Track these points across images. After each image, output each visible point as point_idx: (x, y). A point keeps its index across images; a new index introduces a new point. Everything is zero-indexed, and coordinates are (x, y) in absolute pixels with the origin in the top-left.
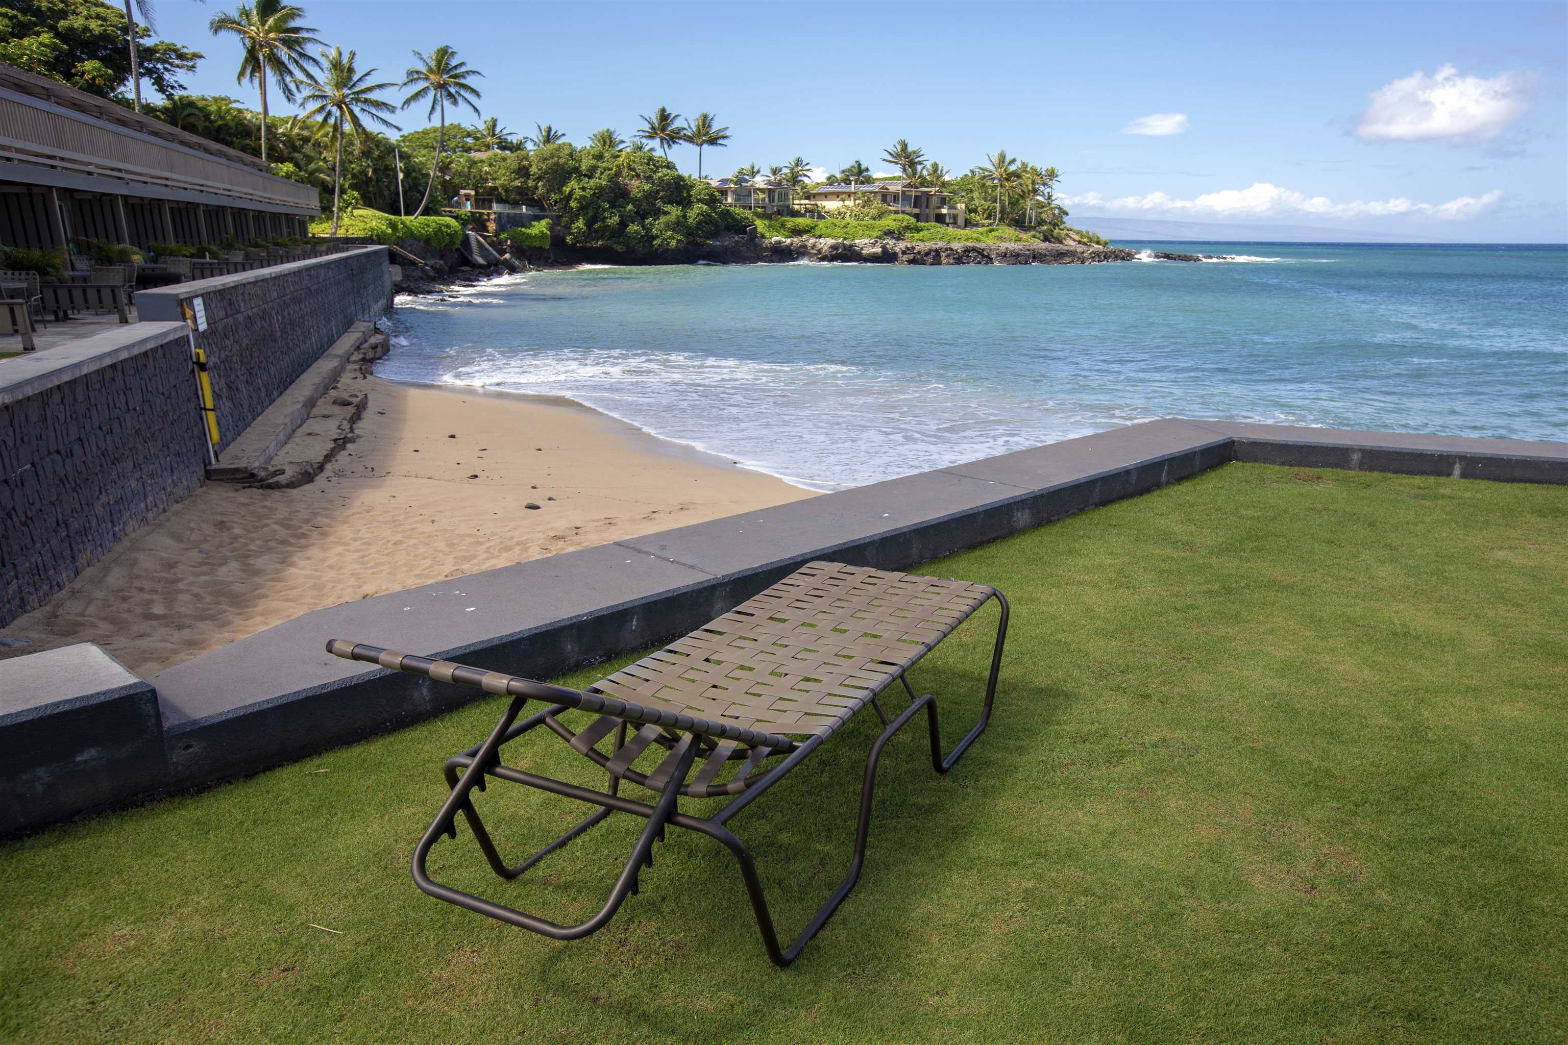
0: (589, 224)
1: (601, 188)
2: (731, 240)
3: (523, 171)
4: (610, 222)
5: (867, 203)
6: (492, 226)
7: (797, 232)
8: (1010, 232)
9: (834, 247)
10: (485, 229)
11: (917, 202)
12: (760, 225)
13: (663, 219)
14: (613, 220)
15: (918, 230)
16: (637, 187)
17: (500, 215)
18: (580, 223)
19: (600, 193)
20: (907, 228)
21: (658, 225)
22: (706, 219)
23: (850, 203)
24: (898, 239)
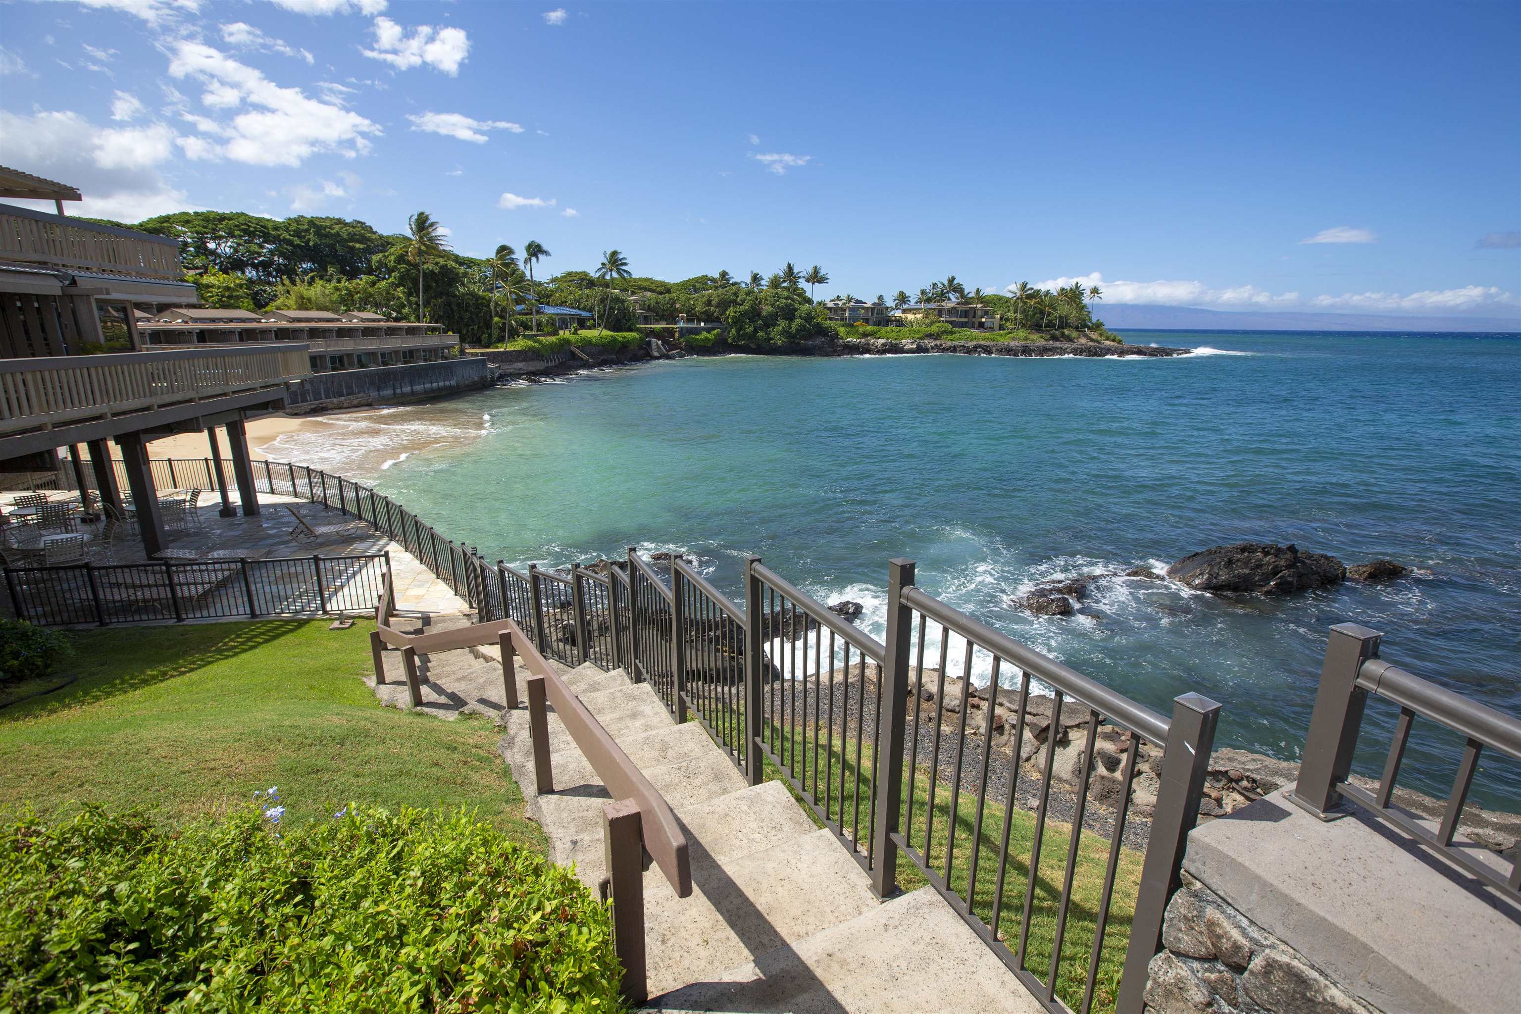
0: (738, 331)
1: (746, 312)
2: (819, 341)
3: (709, 303)
4: (748, 330)
5: (926, 316)
6: (677, 335)
7: (865, 335)
8: (1022, 333)
9: (884, 345)
10: (673, 336)
11: (966, 314)
12: (842, 331)
13: (776, 328)
14: (749, 330)
15: (952, 333)
16: (767, 309)
17: (681, 329)
18: (733, 331)
19: (744, 314)
20: (945, 332)
21: (774, 332)
22: (802, 328)
23: (919, 316)
24: (936, 339)
